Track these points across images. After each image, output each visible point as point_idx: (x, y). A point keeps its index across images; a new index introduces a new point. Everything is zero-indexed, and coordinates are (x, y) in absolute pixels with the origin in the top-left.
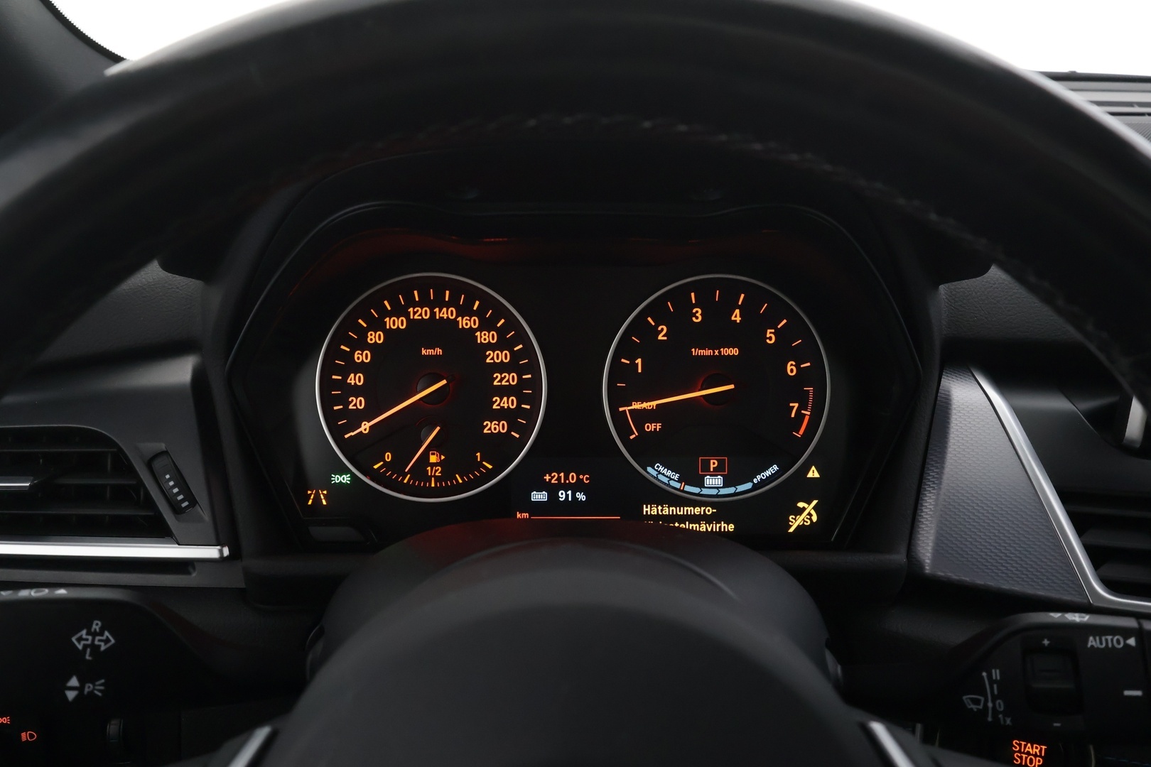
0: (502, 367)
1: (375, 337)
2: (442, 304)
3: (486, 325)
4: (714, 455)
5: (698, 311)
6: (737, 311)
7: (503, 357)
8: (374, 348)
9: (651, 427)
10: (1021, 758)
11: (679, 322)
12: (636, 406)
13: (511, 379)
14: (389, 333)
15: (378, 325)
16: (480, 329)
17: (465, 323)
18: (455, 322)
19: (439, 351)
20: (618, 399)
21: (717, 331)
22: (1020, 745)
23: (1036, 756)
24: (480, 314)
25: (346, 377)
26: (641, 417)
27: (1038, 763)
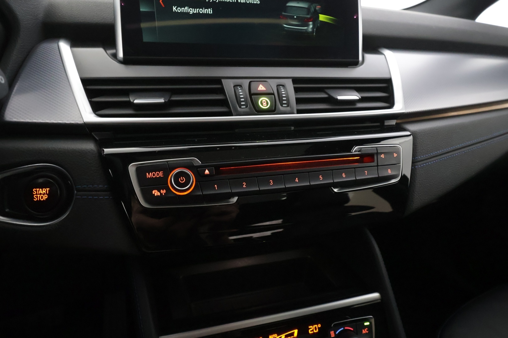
10: (37, 197)
22: (36, 191)
23: (44, 194)
27: (45, 197)
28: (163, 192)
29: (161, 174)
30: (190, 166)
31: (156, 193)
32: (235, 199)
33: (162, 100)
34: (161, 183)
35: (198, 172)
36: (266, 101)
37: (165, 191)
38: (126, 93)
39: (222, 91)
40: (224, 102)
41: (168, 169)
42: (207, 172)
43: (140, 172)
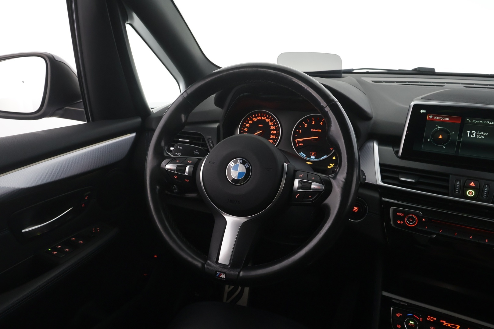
0: (273, 130)
1: (251, 122)
2: (264, 116)
3: (271, 121)
4: (313, 152)
5: (314, 122)
6: (322, 122)
7: (274, 128)
8: (250, 124)
9: (301, 144)
10: (354, 210)
11: (310, 124)
12: (298, 140)
13: (274, 132)
14: (253, 121)
15: (251, 120)
16: (270, 122)
17: (268, 120)
18: (266, 120)
19: (262, 126)
20: (294, 138)
21: (317, 126)
22: (354, 208)
23: (356, 209)
24: (271, 119)
25: (244, 129)
26: (299, 142)
27: (357, 211)
28: (402, 222)
29: (403, 215)
30: (417, 215)
31: (399, 222)
32: (435, 236)
33: (413, 181)
34: (402, 219)
35: (420, 218)
36: (472, 192)
37: (403, 222)
38: (398, 173)
39: (448, 181)
40: (447, 188)
41: (406, 213)
42: (424, 220)
43: (395, 211)
